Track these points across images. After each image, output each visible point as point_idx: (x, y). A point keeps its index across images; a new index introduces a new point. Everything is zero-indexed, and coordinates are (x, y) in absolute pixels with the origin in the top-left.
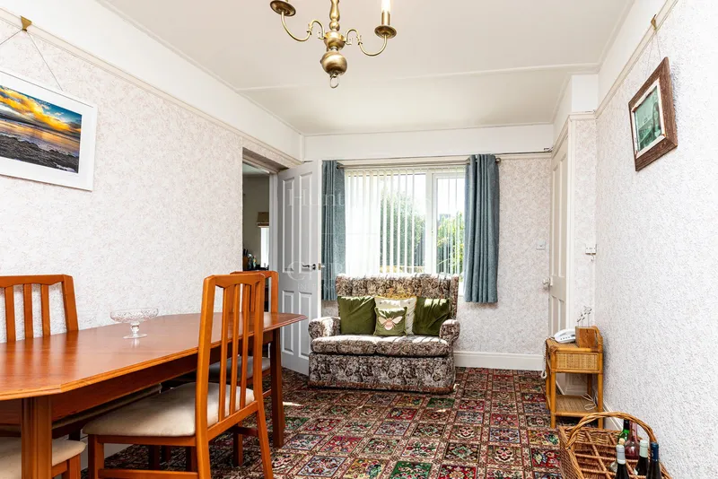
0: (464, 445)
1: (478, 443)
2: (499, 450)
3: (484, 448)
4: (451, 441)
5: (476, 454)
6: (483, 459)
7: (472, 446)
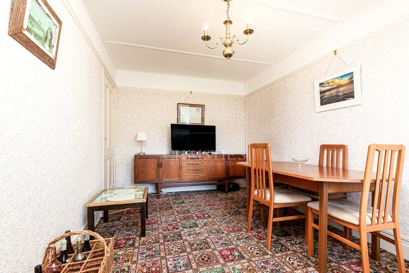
0: (173, 240)
1: (166, 243)
2: (152, 241)
3: (162, 241)
4: (181, 241)
5: (165, 237)
6: (161, 235)
7: (168, 241)
